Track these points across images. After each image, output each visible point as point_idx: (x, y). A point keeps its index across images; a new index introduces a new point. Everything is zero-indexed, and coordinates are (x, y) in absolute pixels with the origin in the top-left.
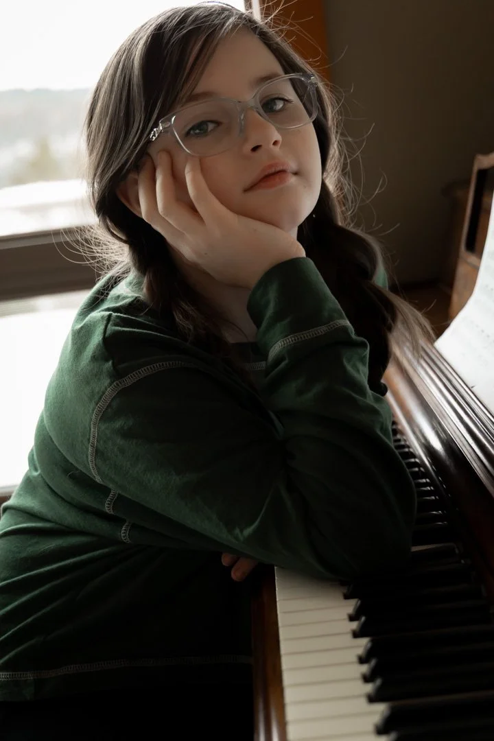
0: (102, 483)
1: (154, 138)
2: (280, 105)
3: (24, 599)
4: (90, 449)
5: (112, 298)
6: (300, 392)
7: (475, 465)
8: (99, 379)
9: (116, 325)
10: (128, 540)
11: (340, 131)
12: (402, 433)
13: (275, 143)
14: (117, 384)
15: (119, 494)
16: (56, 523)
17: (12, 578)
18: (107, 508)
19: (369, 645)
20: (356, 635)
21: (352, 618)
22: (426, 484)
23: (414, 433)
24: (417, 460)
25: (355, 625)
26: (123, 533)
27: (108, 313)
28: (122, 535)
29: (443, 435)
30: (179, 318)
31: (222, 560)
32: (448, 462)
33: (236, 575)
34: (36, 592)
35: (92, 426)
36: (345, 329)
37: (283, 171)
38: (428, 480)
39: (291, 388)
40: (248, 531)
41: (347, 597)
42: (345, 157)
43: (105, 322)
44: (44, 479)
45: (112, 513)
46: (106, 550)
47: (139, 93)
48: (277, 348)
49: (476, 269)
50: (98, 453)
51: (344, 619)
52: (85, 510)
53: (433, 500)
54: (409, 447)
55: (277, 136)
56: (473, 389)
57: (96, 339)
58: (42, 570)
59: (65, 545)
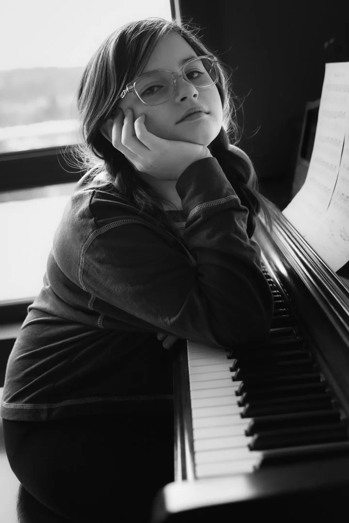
0: (86, 290)
1: (124, 96)
2: (196, 75)
3: (41, 362)
4: (80, 270)
5: (95, 182)
6: (209, 237)
7: (305, 282)
8: (86, 229)
9: (97, 197)
10: (101, 327)
11: (230, 93)
12: (263, 264)
13: (195, 96)
14: (96, 232)
15: (96, 298)
16: (60, 317)
17: (36, 349)
18: (90, 307)
19: (242, 385)
20: (234, 379)
21: (232, 370)
22: (276, 294)
23: (270, 264)
24: (271, 280)
25: (234, 374)
26: (99, 323)
27: (93, 190)
28: (99, 324)
29: (287, 265)
30: (137, 199)
31: (158, 337)
32: (289, 280)
33: (166, 345)
34: (49, 358)
35: (81, 256)
36: (236, 200)
37: (200, 112)
38: (278, 291)
39: (204, 234)
40: (173, 320)
41: (229, 358)
42: (234, 109)
43: (91, 196)
44: (52, 290)
45: (92, 309)
46: (89, 333)
47: (113, 72)
48: (195, 210)
49: (307, 169)
50: (85, 272)
51: (227, 371)
52: (76, 308)
53: (280, 302)
54: (267, 272)
55: (195, 92)
56: (305, 238)
57: (85, 204)
58: (52, 345)
59: (65, 330)
